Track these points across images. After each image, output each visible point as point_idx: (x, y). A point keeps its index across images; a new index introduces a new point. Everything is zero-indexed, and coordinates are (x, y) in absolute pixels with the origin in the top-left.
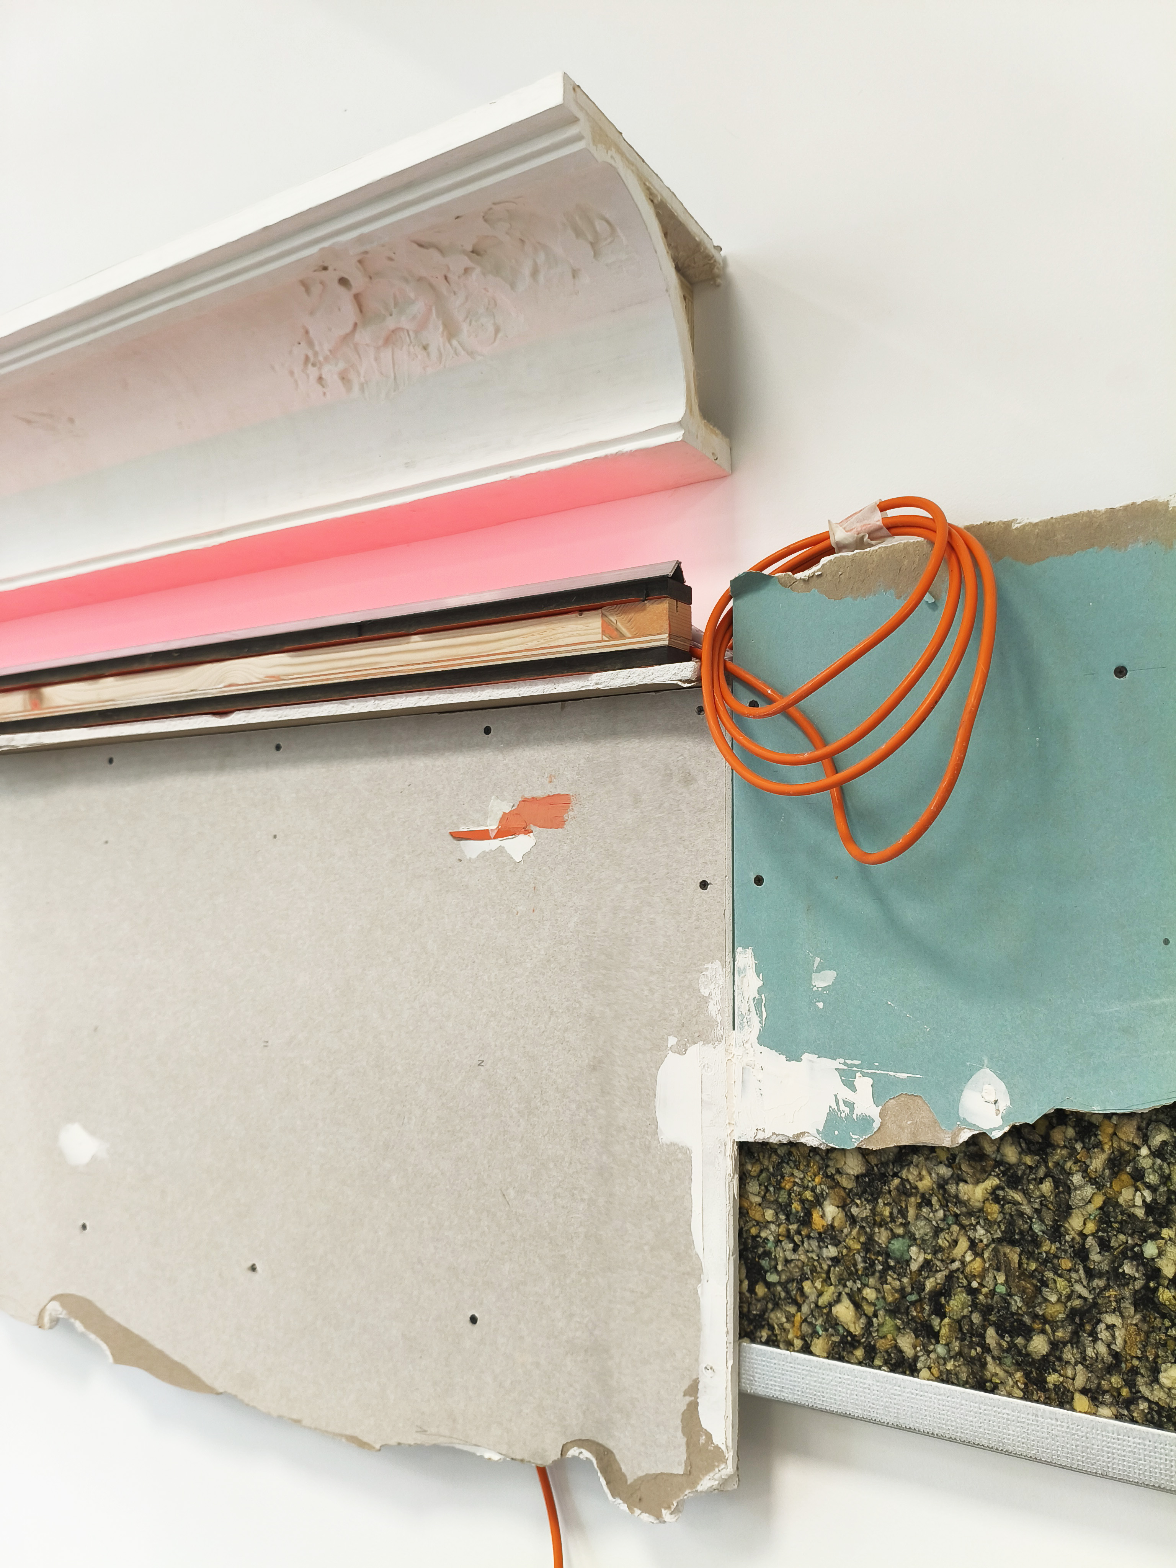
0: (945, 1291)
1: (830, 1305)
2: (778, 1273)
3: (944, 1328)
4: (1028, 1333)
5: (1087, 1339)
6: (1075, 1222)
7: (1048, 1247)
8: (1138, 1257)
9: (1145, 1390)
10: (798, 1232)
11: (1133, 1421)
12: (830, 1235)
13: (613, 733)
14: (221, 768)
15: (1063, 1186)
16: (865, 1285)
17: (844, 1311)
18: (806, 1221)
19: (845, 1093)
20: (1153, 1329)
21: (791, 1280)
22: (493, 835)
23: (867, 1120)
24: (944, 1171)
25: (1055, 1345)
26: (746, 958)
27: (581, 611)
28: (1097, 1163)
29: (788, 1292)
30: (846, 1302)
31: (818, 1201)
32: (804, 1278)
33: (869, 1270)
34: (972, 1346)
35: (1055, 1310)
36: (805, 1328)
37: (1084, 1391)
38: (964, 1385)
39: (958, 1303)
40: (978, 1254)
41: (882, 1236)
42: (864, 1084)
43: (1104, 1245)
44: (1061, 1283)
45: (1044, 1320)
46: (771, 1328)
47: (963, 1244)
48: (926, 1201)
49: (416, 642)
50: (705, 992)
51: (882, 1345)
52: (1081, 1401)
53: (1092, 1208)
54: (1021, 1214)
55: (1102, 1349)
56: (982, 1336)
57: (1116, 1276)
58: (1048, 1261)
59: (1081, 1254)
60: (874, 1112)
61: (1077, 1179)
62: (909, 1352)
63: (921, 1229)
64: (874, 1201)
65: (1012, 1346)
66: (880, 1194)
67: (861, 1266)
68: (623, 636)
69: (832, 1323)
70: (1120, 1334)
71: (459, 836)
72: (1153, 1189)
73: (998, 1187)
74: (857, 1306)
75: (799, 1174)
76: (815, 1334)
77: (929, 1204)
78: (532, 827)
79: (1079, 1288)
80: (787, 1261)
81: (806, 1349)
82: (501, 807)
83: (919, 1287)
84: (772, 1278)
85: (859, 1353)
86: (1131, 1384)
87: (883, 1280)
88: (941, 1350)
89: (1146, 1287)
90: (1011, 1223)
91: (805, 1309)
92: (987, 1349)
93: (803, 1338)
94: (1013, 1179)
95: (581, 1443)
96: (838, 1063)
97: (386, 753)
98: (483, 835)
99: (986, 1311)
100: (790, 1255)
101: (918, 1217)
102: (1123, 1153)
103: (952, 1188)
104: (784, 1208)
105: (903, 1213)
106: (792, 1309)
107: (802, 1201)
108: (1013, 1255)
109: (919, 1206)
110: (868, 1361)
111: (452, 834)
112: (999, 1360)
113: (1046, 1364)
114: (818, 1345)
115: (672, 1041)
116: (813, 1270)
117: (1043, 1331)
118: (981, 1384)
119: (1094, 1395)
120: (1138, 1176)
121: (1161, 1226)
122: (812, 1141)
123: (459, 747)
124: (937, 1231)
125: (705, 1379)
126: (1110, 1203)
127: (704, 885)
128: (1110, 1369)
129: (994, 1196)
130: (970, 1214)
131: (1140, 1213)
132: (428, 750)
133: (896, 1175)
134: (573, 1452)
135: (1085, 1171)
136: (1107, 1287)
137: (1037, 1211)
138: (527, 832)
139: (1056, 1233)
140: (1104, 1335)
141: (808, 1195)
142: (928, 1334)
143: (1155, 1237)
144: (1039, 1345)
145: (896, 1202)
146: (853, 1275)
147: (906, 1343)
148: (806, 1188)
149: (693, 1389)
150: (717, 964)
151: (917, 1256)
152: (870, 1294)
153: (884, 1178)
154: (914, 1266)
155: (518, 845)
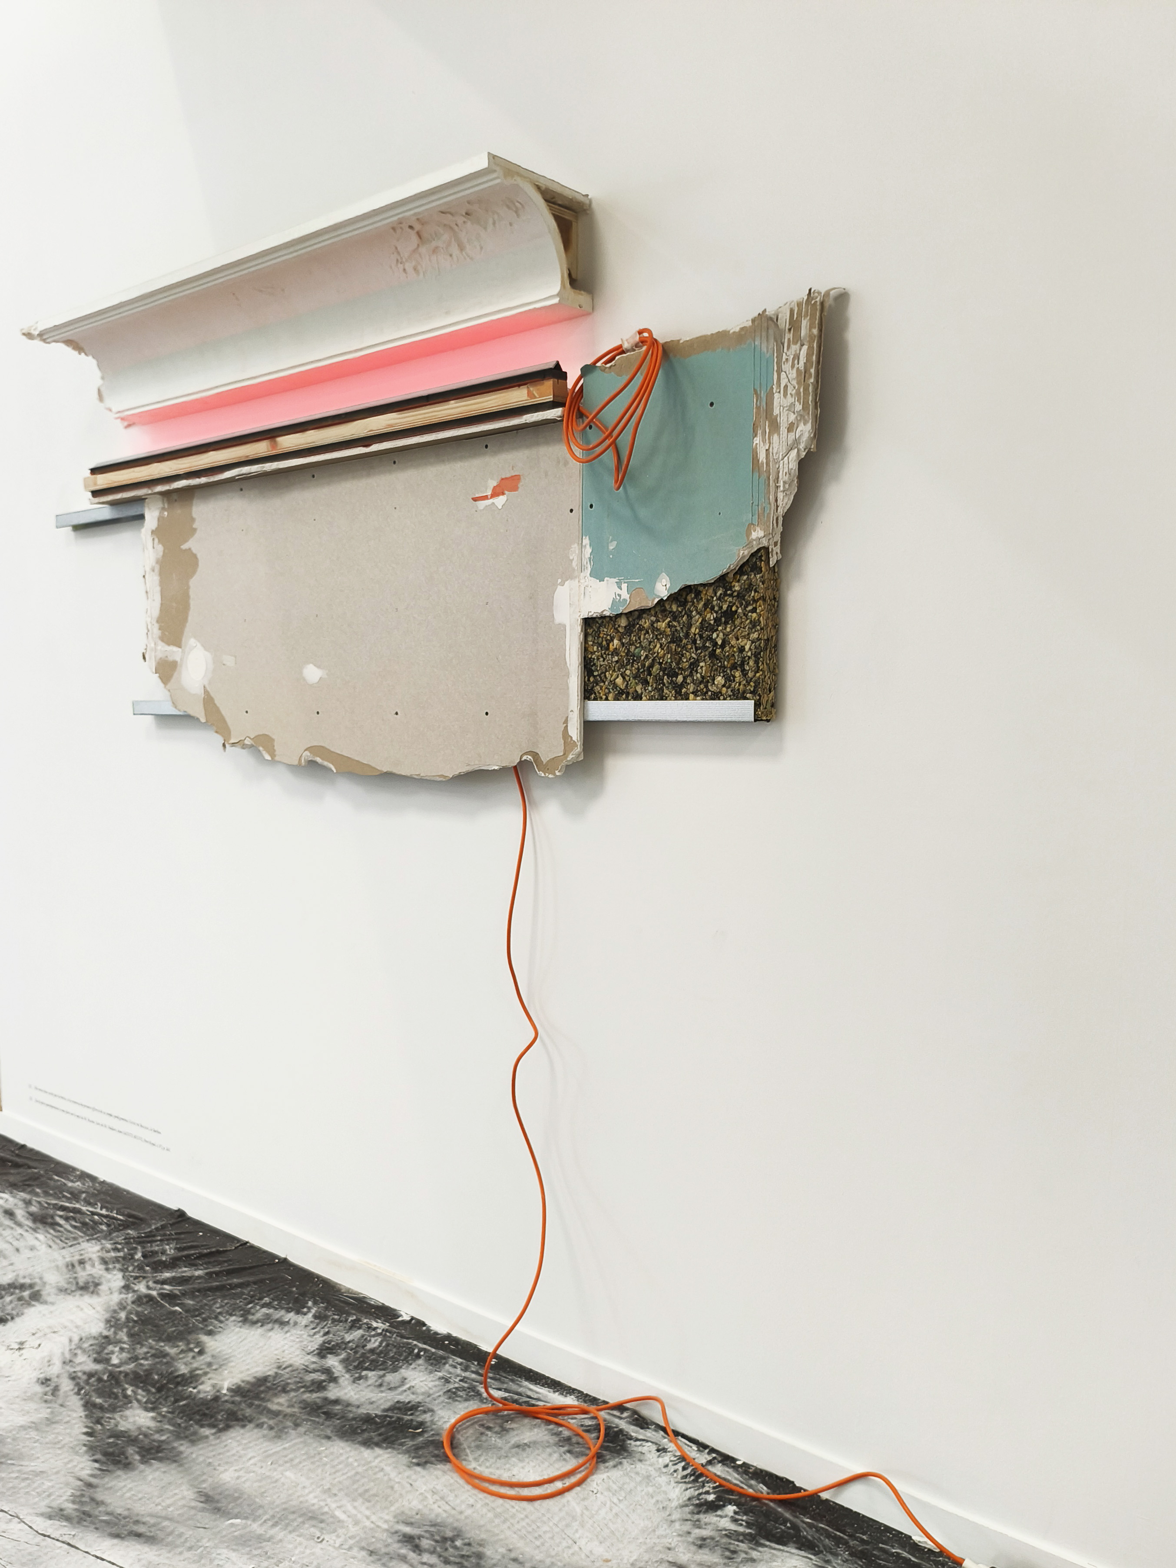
0: (652, 666)
1: (615, 679)
2: (598, 671)
3: (650, 679)
5: (695, 674)
8: (710, 638)
9: (710, 688)
10: (605, 653)
11: (707, 699)
12: (616, 652)
13: (538, 444)
14: (368, 475)
15: (690, 617)
16: (626, 669)
17: (619, 681)
18: (608, 648)
19: (618, 591)
20: (714, 665)
21: (602, 673)
22: (489, 497)
23: (625, 600)
24: (653, 619)
25: (685, 678)
26: (586, 541)
27: (519, 386)
28: (700, 606)
29: (601, 678)
30: (620, 677)
31: (612, 640)
33: (628, 663)
34: (659, 685)
35: (686, 665)
36: (607, 691)
37: (693, 693)
39: (655, 669)
41: (632, 649)
42: (624, 586)
43: (701, 637)
44: (688, 654)
46: (595, 694)
47: (658, 645)
49: (453, 404)
50: (571, 558)
52: (691, 696)
53: (698, 624)
54: (676, 630)
55: (699, 675)
57: (704, 648)
58: (684, 647)
59: (694, 642)
60: (628, 596)
61: (694, 613)
62: (640, 692)
63: (645, 643)
64: (630, 636)
65: (672, 681)
67: (625, 662)
68: (535, 397)
69: (615, 686)
70: (704, 668)
71: (475, 499)
76: (610, 692)
78: (506, 492)
80: (601, 666)
81: (607, 699)
82: (492, 483)
83: (643, 666)
85: (624, 696)
86: (706, 687)
87: (632, 666)
88: (650, 688)
89: (713, 649)
91: (607, 683)
92: (664, 685)
93: (605, 695)
95: (526, 753)
96: (616, 580)
97: (443, 461)
98: (485, 498)
100: (602, 663)
101: (644, 639)
102: (708, 600)
104: (600, 645)
105: (639, 638)
106: (602, 684)
107: (606, 641)
109: (645, 634)
110: (626, 698)
111: (473, 499)
112: (667, 687)
114: (611, 696)
116: (610, 667)
117: (681, 674)
119: (695, 693)
120: (712, 608)
121: (718, 626)
122: (607, 613)
123: (475, 455)
125: (571, 715)
127: (571, 511)
128: (701, 683)
131: (712, 622)
132: (462, 458)
134: (524, 758)
137: (682, 628)
138: (503, 494)
139: (687, 635)
140: (699, 671)
141: (609, 638)
142: (646, 683)
143: (717, 630)
144: (680, 679)
146: (623, 666)
147: (639, 688)
148: (608, 635)
149: (566, 722)
150: (576, 545)
151: (643, 654)
152: (628, 672)
153: (634, 626)
155: (500, 501)
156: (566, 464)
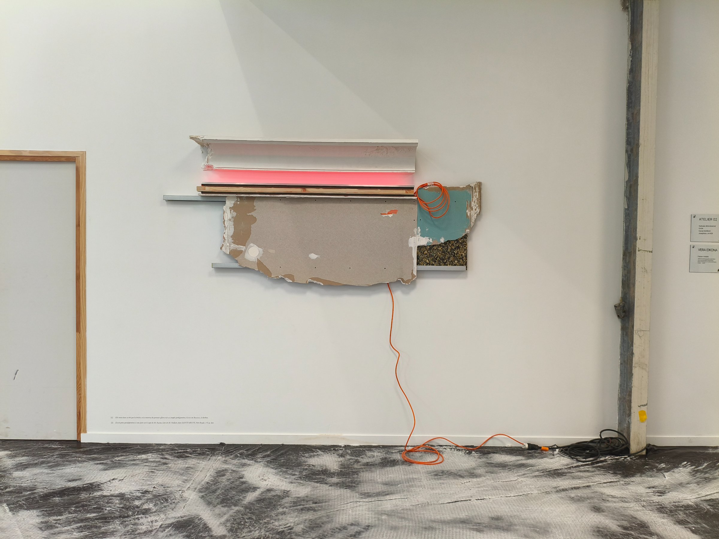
4: (444, 260)
5: (449, 260)
7: (446, 252)
9: (454, 263)
11: (452, 266)
13: (403, 203)
18: (424, 253)
20: (455, 258)
26: (419, 228)
27: (402, 189)
31: (425, 251)
37: (449, 264)
38: (439, 265)
39: (438, 258)
40: (440, 254)
41: (431, 253)
42: (431, 239)
43: (451, 252)
45: (446, 259)
46: (420, 264)
50: (414, 231)
58: (446, 254)
60: (432, 242)
68: (407, 193)
70: (452, 259)
72: (455, 246)
75: (423, 249)
76: (425, 263)
79: (449, 256)
81: (423, 265)
82: (388, 211)
84: (420, 259)
89: (454, 255)
90: (443, 251)
95: (399, 279)
96: (428, 238)
97: (370, 203)
98: (386, 214)
99: (440, 259)
102: (452, 244)
104: (421, 252)
106: (422, 262)
108: (443, 253)
111: (381, 214)
112: (442, 263)
113: (446, 262)
115: (410, 236)
122: (425, 245)
123: (381, 203)
124: (436, 252)
125: (414, 269)
126: (451, 248)
127: (414, 220)
128: (451, 262)
131: (454, 249)
132: (376, 203)
133: (432, 248)
135: (449, 245)
136: (451, 255)
137: (445, 249)
138: (392, 214)
142: (435, 262)
146: (428, 258)
150: (416, 228)
155: (390, 216)
156: (413, 209)
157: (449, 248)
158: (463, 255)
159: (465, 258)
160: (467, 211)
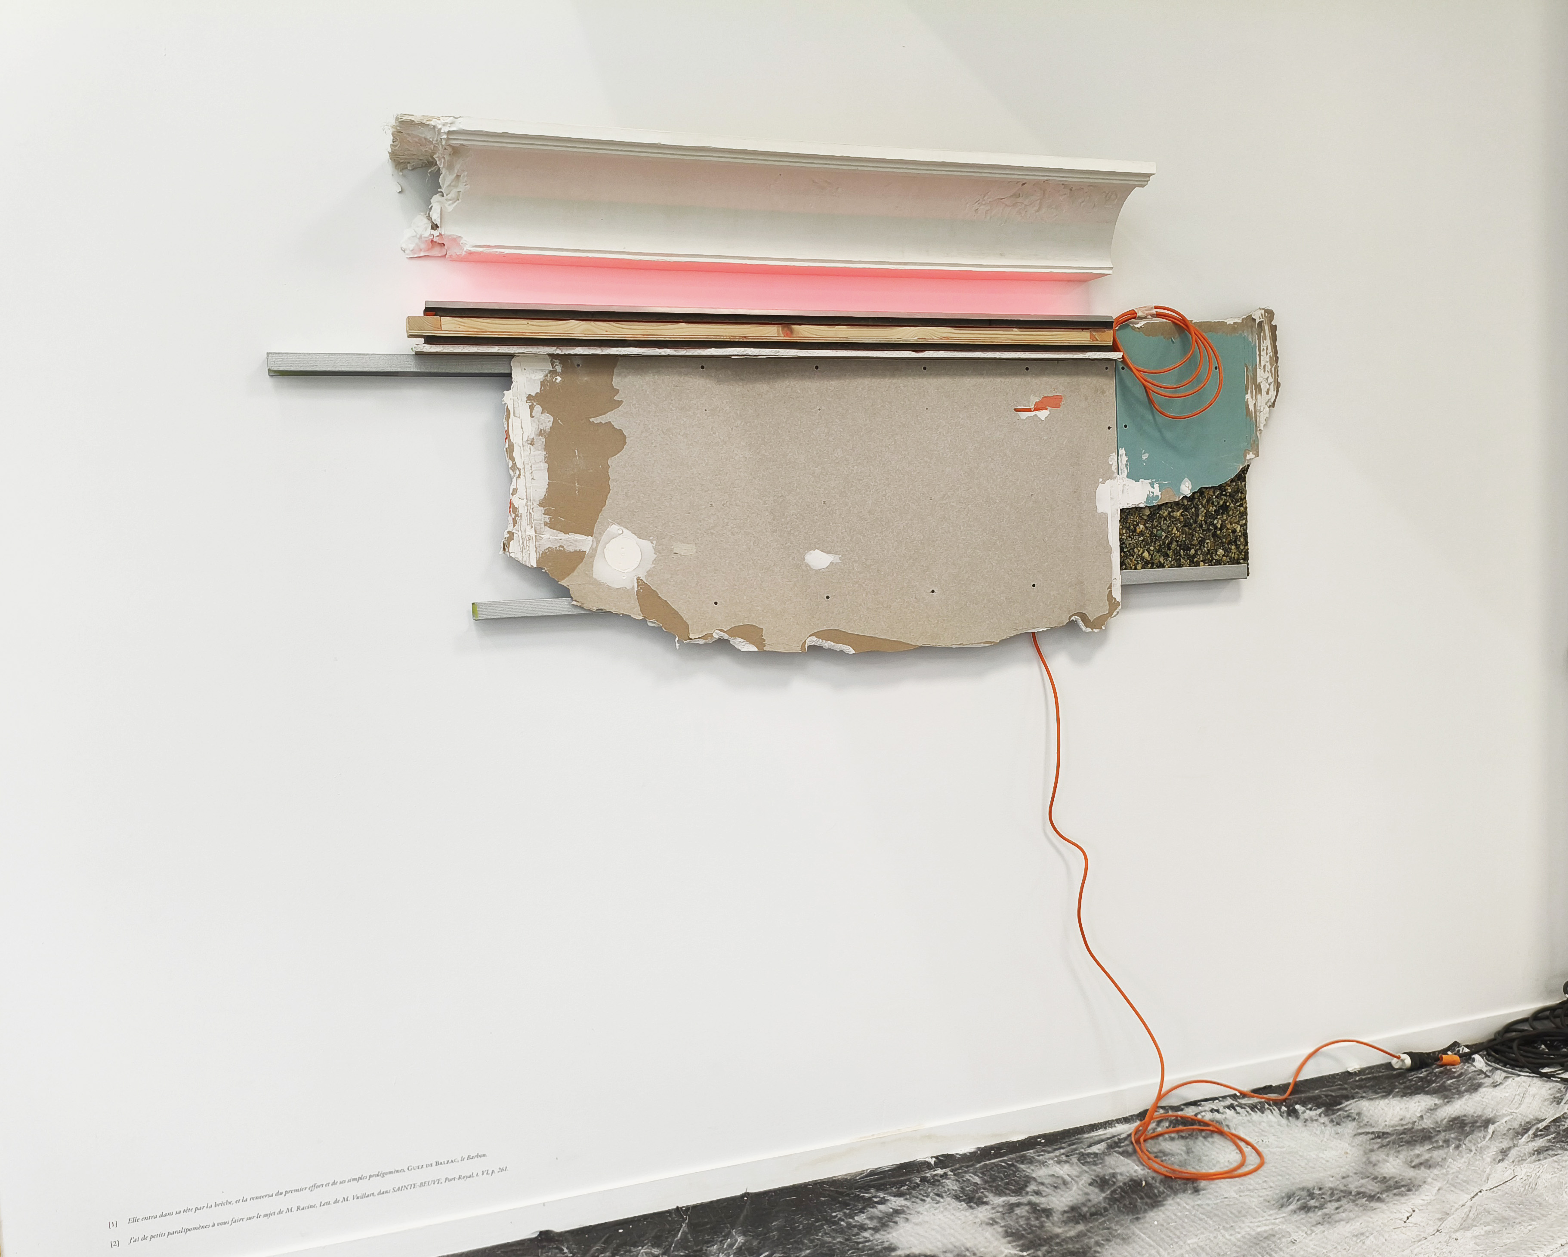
0: (1170, 543)
1: (1142, 554)
2: (1127, 548)
3: (1170, 553)
4: (1190, 549)
5: (1202, 547)
6: (1200, 518)
7: (1194, 526)
8: (1212, 524)
9: (1214, 557)
10: (1132, 535)
11: (1212, 565)
12: (1142, 533)
13: (1077, 374)
15: (1197, 509)
16: (1151, 546)
17: (1146, 554)
18: (1135, 530)
19: (1152, 490)
20: (1216, 541)
21: (1131, 549)
22: (1032, 410)
23: (1155, 497)
24: (1170, 510)
25: (1196, 551)
26: (1122, 451)
27: (1083, 329)
28: (1204, 502)
29: (1130, 552)
30: (1146, 552)
31: (1138, 525)
32: (1135, 547)
33: (1152, 542)
34: (1177, 556)
35: (1195, 542)
36: (1136, 562)
37: (1202, 561)
38: (1176, 567)
39: (1174, 545)
40: (1178, 531)
41: (1155, 531)
42: (1156, 486)
43: (1206, 522)
44: (1197, 534)
45: (1193, 545)
46: (1126, 565)
47: (1175, 529)
48: (1165, 519)
49: (1016, 331)
50: (1111, 463)
51: (1156, 561)
52: (1202, 563)
53: (1203, 514)
54: (1188, 518)
55: (1205, 549)
56: (1180, 553)
57: (1209, 530)
58: (1194, 530)
59: (1201, 526)
60: (1159, 494)
61: (1200, 506)
62: (1163, 562)
63: (1164, 527)
64: (1152, 522)
65: (1187, 553)
66: (1154, 519)
67: (1149, 541)
68: (1097, 340)
69: (1143, 558)
70: (1209, 544)
72: (1216, 506)
73: (1183, 512)
74: (1149, 552)
75: (1132, 517)
76: (1138, 563)
77: (1166, 520)
78: (1048, 407)
79: (1201, 535)
80: (1130, 544)
81: (1136, 568)
82: (1034, 400)
83: (1164, 543)
84: (1126, 550)
85: (1150, 565)
86: (1211, 556)
87: (1155, 544)
88: (1170, 559)
89: (1215, 531)
90: (1186, 521)
91: (1135, 557)
92: (1181, 556)
93: (1134, 565)
94: (1186, 509)
95: (1074, 615)
96: (1149, 481)
97: (982, 375)
98: (1029, 410)
99: (1180, 546)
100: (1130, 542)
101: (1164, 524)
102: (1210, 498)
103: (1172, 514)
104: (1128, 528)
105: (1160, 523)
106: (1132, 558)
107: (1133, 526)
108: (1186, 529)
109: (1164, 521)
110: (1152, 567)
111: (1015, 410)
112: (1184, 558)
113: (1194, 556)
114: (1139, 566)
115: (1101, 480)
116: (1137, 545)
117: (1193, 548)
118: (1180, 566)
119: (1204, 561)
120: (1213, 503)
121: (1218, 515)
122: (1141, 505)
123: (1016, 375)
124: (1168, 526)
125: (1114, 582)
126: (1207, 511)
127: (1109, 428)
128: (1208, 554)
129: (1181, 515)
130: (1176, 521)
131: (1213, 513)
132: (1001, 375)
133: (1158, 513)
134: (1073, 618)
135: (1202, 504)
136: (1207, 533)
137: (1191, 517)
138: (1047, 409)
139: (1195, 522)
140: (1206, 546)
141: (1135, 523)
142: (1166, 556)
143: (1216, 518)
144: (1193, 551)
145: (1158, 521)
146: (1147, 544)
147: (1162, 560)
148: (1134, 521)
149: (1110, 587)
150: (1114, 454)
151: (1163, 535)
152: (1152, 548)
153: (1155, 514)
154: (1163, 538)
155: (1043, 414)
156: (1103, 392)
157: (1202, 510)
158: (1238, 530)
159: (1242, 540)
160: (1248, 396)
